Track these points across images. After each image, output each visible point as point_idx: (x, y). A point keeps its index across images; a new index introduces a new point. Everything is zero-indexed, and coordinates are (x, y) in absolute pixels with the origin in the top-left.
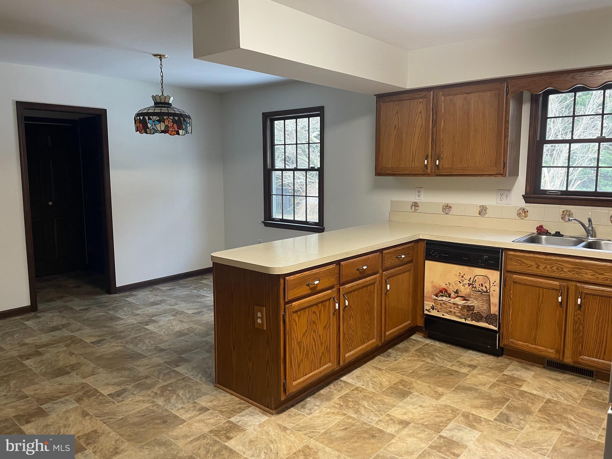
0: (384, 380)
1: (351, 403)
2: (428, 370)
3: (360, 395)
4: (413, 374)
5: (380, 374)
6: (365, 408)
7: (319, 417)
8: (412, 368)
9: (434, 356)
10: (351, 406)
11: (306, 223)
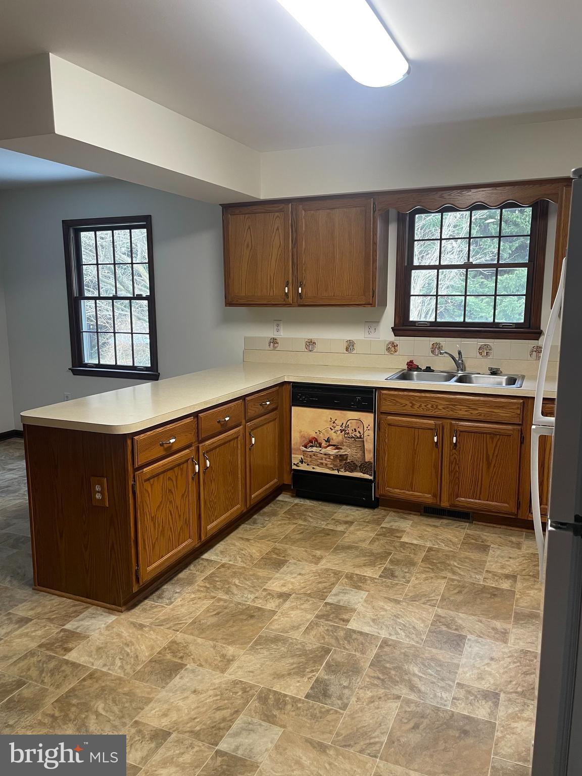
0: (254, 551)
1: (218, 583)
2: (302, 533)
3: (228, 572)
4: (285, 540)
5: (249, 545)
6: (237, 586)
7: (182, 605)
8: (284, 533)
9: (307, 517)
10: (220, 587)
11: (133, 368)
